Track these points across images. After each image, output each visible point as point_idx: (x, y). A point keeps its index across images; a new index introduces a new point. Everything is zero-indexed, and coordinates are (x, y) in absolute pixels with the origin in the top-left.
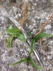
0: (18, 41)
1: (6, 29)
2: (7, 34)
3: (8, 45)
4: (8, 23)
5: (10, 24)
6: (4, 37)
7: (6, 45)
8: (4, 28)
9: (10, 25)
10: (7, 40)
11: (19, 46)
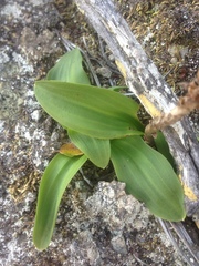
0: (120, 204)
1: (30, 69)
2: (36, 115)
3: (33, 205)
4: (54, 27)
5: (65, 36)
6: (12, 137)
7: (21, 205)
8: (18, 58)
9: (69, 45)
10: (29, 169)
11: (117, 241)
